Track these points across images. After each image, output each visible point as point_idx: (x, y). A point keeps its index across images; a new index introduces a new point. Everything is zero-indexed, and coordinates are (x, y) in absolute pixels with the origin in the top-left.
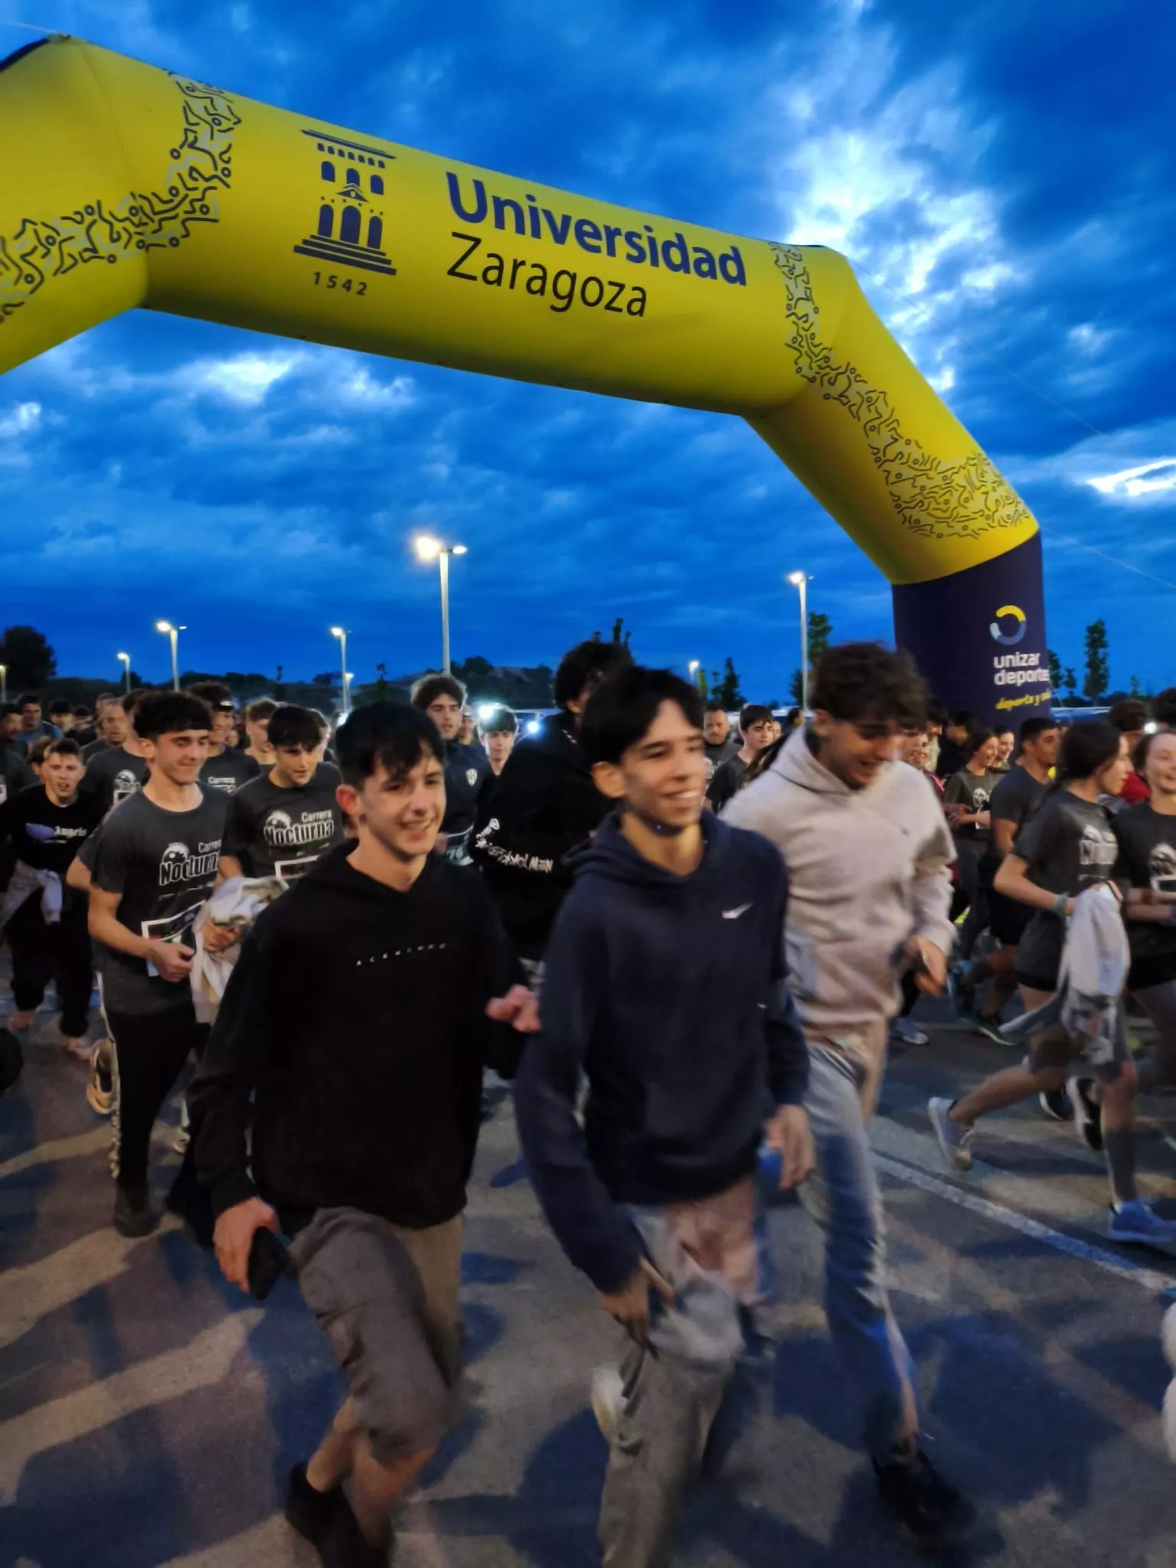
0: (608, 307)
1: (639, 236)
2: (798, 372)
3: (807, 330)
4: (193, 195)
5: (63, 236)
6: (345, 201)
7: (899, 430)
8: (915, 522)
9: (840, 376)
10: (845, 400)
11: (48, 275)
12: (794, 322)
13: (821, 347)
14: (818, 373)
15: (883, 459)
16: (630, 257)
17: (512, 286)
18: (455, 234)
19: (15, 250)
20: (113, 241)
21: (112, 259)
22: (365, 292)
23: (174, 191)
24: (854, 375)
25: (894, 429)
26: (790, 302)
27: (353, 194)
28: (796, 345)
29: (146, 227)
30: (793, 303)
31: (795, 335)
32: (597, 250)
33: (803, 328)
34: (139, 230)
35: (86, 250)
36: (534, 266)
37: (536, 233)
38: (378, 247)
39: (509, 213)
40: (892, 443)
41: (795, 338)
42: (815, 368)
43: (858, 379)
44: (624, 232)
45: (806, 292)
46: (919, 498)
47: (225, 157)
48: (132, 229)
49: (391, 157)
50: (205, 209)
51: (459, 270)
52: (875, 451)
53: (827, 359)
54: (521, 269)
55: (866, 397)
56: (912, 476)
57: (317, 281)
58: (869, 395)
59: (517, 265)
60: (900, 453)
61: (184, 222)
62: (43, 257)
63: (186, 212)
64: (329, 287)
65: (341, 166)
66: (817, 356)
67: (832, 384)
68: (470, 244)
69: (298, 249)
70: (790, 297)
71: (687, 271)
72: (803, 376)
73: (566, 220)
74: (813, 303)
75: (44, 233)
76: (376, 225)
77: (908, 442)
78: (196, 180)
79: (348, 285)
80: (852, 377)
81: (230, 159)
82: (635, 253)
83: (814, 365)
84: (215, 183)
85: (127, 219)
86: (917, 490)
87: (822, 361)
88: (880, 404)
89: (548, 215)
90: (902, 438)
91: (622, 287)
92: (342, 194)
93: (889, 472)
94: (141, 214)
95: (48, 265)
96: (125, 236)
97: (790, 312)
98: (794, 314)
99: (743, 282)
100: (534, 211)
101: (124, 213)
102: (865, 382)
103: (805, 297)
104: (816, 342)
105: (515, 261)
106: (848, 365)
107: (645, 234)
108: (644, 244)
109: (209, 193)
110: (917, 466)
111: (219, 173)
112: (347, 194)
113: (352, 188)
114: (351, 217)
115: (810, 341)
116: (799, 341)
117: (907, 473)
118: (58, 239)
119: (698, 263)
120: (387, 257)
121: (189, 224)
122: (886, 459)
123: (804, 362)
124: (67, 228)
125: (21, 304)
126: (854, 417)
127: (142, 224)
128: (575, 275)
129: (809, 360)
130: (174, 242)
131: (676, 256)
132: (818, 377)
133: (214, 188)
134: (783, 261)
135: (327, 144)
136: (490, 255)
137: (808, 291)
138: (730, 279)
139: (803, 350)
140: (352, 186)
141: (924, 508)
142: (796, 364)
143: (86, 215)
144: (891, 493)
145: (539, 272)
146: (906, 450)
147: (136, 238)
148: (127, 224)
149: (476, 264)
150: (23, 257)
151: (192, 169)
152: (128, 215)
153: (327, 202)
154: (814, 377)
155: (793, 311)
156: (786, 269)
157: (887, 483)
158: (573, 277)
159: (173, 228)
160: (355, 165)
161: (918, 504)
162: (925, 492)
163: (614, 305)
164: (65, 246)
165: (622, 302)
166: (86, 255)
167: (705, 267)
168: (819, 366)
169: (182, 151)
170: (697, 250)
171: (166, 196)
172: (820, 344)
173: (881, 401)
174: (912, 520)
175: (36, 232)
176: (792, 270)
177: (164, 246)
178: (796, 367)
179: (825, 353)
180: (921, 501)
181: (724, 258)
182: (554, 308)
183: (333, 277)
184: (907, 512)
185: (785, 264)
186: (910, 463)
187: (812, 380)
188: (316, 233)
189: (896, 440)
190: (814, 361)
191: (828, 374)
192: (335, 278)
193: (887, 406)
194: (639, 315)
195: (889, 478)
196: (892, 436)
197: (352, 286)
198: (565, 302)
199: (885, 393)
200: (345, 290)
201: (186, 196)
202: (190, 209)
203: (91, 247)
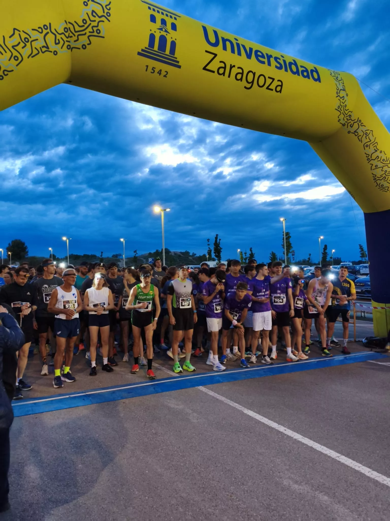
0: (268, 88)
1: (280, 59)
2: (338, 121)
3: (344, 103)
4: (93, 24)
5: (32, 39)
7: (378, 147)
8: (381, 185)
9: (355, 123)
10: (356, 134)
11: (25, 57)
12: (339, 99)
13: (348, 111)
14: (346, 122)
15: (370, 159)
16: (276, 67)
17: (229, 76)
18: (206, 51)
19: (10, 43)
20: (56, 44)
21: (55, 53)
22: (166, 76)
23: (84, 21)
24: (360, 123)
25: (376, 146)
26: (337, 91)
27: (164, 30)
28: (339, 110)
29: (71, 38)
30: (338, 91)
31: (339, 105)
32: (263, 63)
33: (342, 102)
34: (69, 39)
35: (43, 47)
36: (239, 68)
37: (239, 54)
38: (174, 55)
39: (228, 44)
41: (339, 106)
42: (346, 120)
43: (362, 125)
44: (273, 57)
45: (343, 87)
46: (384, 175)
47: (108, 7)
48: (65, 39)
49: (180, 17)
50: (99, 31)
51: (207, 68)
52: (367, 155)
54: (233, 69)
55: (365, 132)
56: (382, 166)
57: (146, 70)
58: (367, 131)
59: (232, 67)
60: (378, 156)
61: (89, 37)
62: (23, 48)
63: (90, 32)
64: (151, 72)
65: (159, 17)
66: (346, 115)
67: (352, 127)
68: (213, 56)
69: (139, 54)
70: (338, 89)
71: (299, 75)
72: (340, 123)
73: (251, 49)
74: (346, 92)
75: (24, 36)
76: (173, 44)
77: (381, 152)
78: (95, 17)
79: (160, 72)
80: (360, 124)
81: (110, 8)
82: (278, 66)
83: (345, 119)
84: (103, 19)
85: (63, 33)
86: (384, 172)
87: (348, 117)
88: (370, 135)
89: (244, 47)
90: (379, 150)
91: (273, 79)
92: (159, 29)
93: (372, 165)
94: (69, 31)
95: (26, 52)
96: (62, 42)
97: (337, 95)
98: (339, 96)
99: (320, 81)
100: (238, 45)
101: (61, 30)
102: (365, 126)
103: (343, 89)
104: (347, 108)
105: (231, 65)
106: (358, 118)
107: (281, 58)
108: (282, 62)
109: (100, 23)
110: (384, 162)
111: (105, 14)
112: (161, 29)
113: (163, 27)
114: (163, 39)
115: (344, 108)
116: (340, 108)
117: (380, 165)
118: (30, 40)
119: (303, 72)
120: (177, 60)
121: (90, 38)
122: (372, 159)
123: (342, 116)
124: (34, 35)
125: (12, 71)
126: (360, 141)
127: (69, 37)
129: (343, 116)
130: (84, 47)
131: (294, 68)
132: (346, 124)
133: (103, 21)
134: (333, 74)
135: (152, 7)
136: (221, 62)
137: (344, 87)
138: (315, 80)
139: (342, 112)
140: (164, 26)
141: (386, 180)
142: (339, 118)
143: (43, 29)
144: (372, 174)
145: (240, 71)
146: (380, 155)
147: (67, 44)
148: (63, 36)
149: (214, 66)
150: (13, 47)
151: (93, 11)
153: (152, 32)
154: (345, 124)
155: (338, 95)
156: (335, 78)
157: (371, 170)
158: (254, 74)
159: (83, 40)
160: (164, 17)
161: (384, 178)
162: (386, 173)
163: (270, 87)
164: (33, 43)
165: (273, 87)
166: (44, 49)
167: (305, 74)
169: (88, 3)
170: (302, 67)
171: (81, 24)
172: (348, 109)
173: (371, 134)
174: (380, 185)
175: (19, 34)
176: (337, 78)
177: (79, 49)
178: (338, 119)
179: (350, 113)
180: (385, 177)
181: (312, 71)
182: (245, 87)
183: (153, 68)
184: (378, 182)
185: (334, 75)
186: (381, 161)
187: (344, 125)
188: (147, 47)
189: (376, 151)
190: (345, 116)
191: (350, 122)
192: (155, 68)
193: (373, 136)
194: (279, 92)
195: (372, 167)
196: (375, 149)
197: (161, 73)
198: (250, 85)
199: (372, 131)
200: (159, 74)
201: (90, 24)
202: (92, 31)
203: (46, 45)
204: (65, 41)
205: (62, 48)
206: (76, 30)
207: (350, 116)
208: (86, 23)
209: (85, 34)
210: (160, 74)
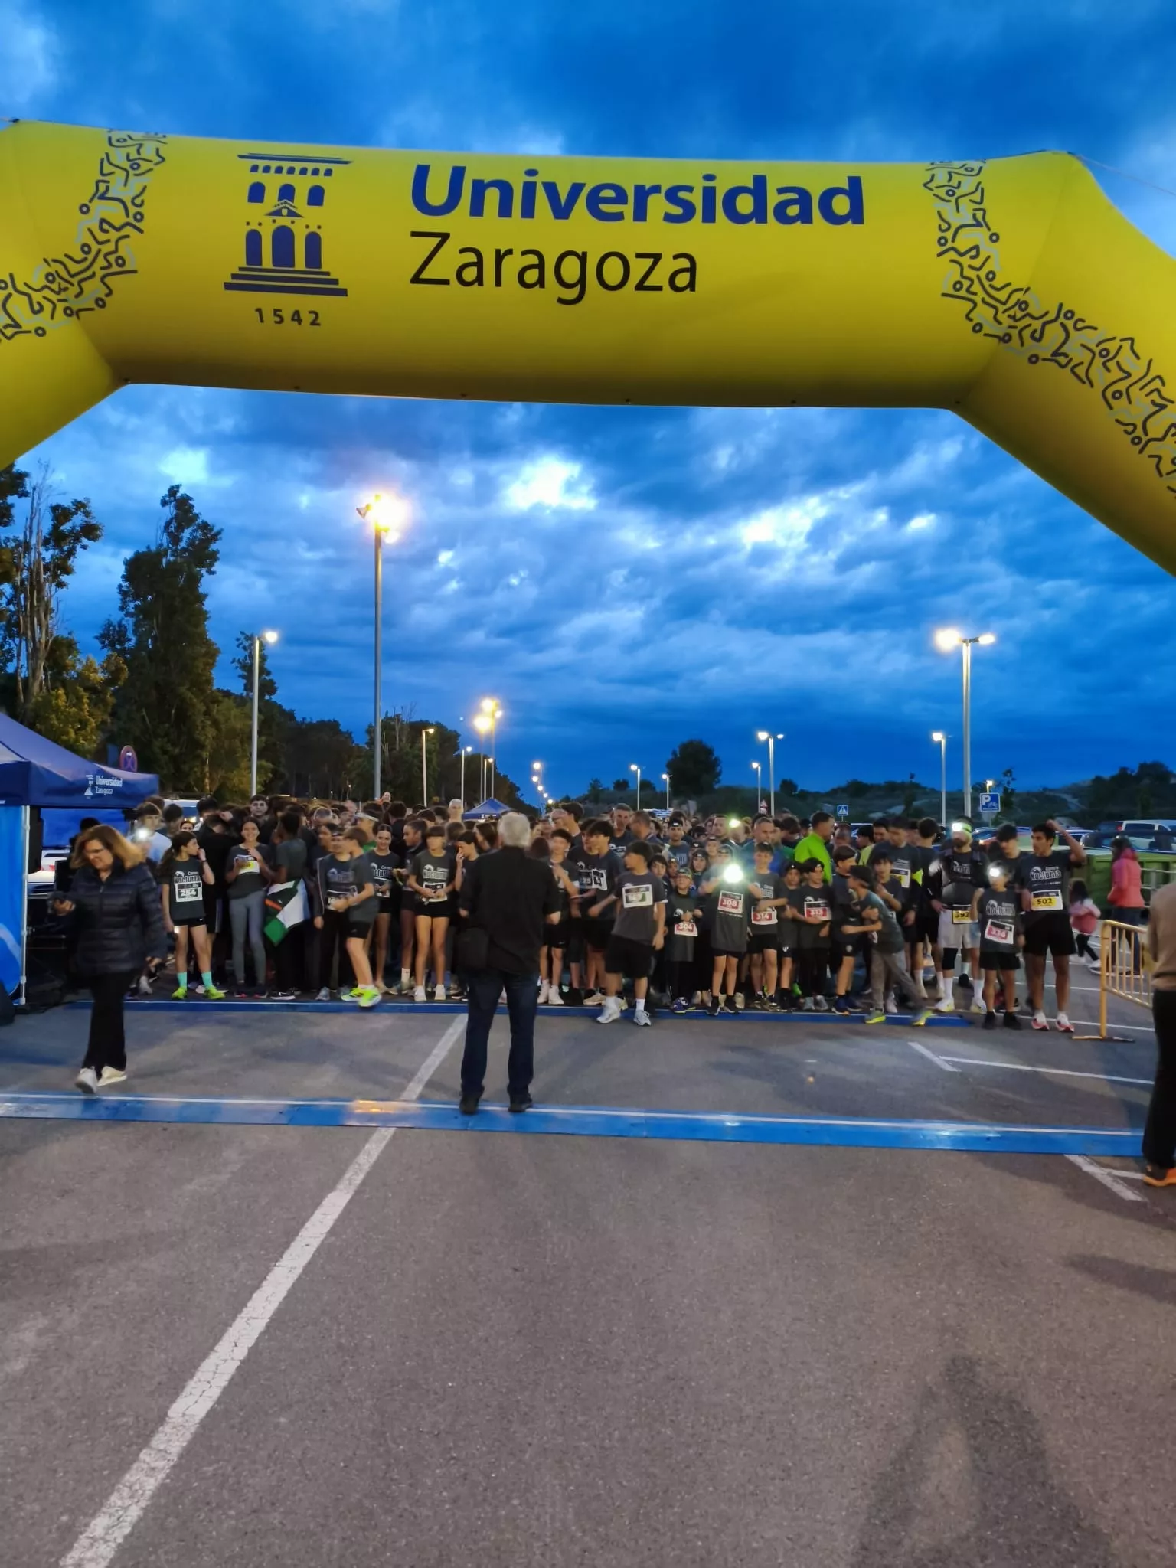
0: (640, 286)
1: (690, 189)
2: (974, 331)
3: (979, 269)
4: (106, 249)
6: (274, 221)
7: (1166, 393)
9: (1048, 327)
10: (1063, 360)
12: (952, 261)
13: (1008, 290)
14: (1011, 327)
15: (1145, 439)
16: (669, 218)
17: (498, 283)
18: (414, 234)
21: (40, 332)
22: (318, 321)
24: (1072, 321)
25: (1156, 390)
26: (944, 234)
27: (285, 212)
28: (963, 293)
29: (67, 292)
30: (949, 234)
32: (619, 217)
33: (971, 267)
36: (524, 253)
37: (528, 211)
38: (320, 267)
39: (492, 197)
40: (1157, 412)
41: (959, 283)
42: (1007, 321)
43: (1082, 325)
44: (664, 190)
45: (975, 216)
48: (54, 297)
49: (345, 163)
50: (121, 261)
51: (425, 275)
52: (1130, 429)
53: (1023, 305)
54: (507, 259)
55: (1097, 350)
57: (262, 320)
58: (1103, 346)
59: (500, 257)
61: (102, 279)
63: (102, 268)
64: (276, 322)
65: (273, 184)
66: (1004, 304)
67: (1039, 340)
68: (437, 240)
69: (228, 286)
70: (945, 227)
71: (763, 220)
72: (985, 335)
73: (576, 189)
74: (989, 229)
76: (314, 242)
78: (106, 231)
79: (297, 317)
80: (1070, 324)
81: (143, 202)
82: (678, 211)
83: (1001, 317)
84: (128, 230)
85: (45, 287)
87: (1017, 308)
88: (1125, 357)
89: (551, 188)
90: (1171, 402)
91: (657, 258)
92: (271, 214)
93: (1160, 458)
94: (58, 280)
96: (48, 306)
97: (945, 249)
99: (859, 221)
100: (530, 187)
101: (39, 281)
102: (1091, 329)
103: (973, 222)
104: (997, 283)
105: (498, 252)
106: (1061, 305)
107: (700, 185)
108: (696, 198)
109: (121, 243)
111: (131, 220)
112: (278, 213)
113: (284, 205)
114: (284, 238)
115: (986, 284)
116: (965, 287)
119: (783, 206)
120: (333, 276)
121: (107, 280)
122: (1148, 437)
123: (984, 314)
126: (1084, 382)
127: (61, 290)
128: (585, 254)
129: (992, 311)
130: (100, 303)
131: (745, 204)
132: (1014, 333)
133: (127, 236)
134: (942, 181)
135: (261, 164)
136: (462, 251)
137: (980, 214)
138: (836, 219)
139: (978, 299)
140: (286, 203)
145: (533, 260)
148: (47, 293)
149: (446, 264)
151: (103, 221)
152: (46, 283)
153: (254, 226)
154: (1007, 334)
155: (950, 244)
156: (942, 191)
157: (1160, 476)
158: (583, 258)
160: (294, 179)
163: (649, 282)
165: (660, 277)
167: (794, 210)
168: (1013, 317)
170: (784, 190)
171: (79, 256)
172: (1008, 284)
173: (1126, 350)
176: (950, 191)
177: (92, 309)
178: (971, 324)
179: (1018, 296)
181: (828, 195)
182: (561, 301)
183: (276, 311)
187: (1005, 339)
188: (245, 265)
189: (1162, 407)
190: (1001, 311)
191: (1029, 325)
192: (280, 310)
193: (1138, 357)
194: (688, 290)
195: (1161, 466)
196: (1153, 402)
197: (302, 316)
198: (577, 290)
199: (1132, 340)
200: (296, 322)
201: (99, 251)
202: (105, 264)
203: (12, 323)
204: (56, 302)
205: (52, 317)
206: (72, 272)
207: (1023, 306)
208: (88, 253)
209: (93, 275)
210: (300, 321)
